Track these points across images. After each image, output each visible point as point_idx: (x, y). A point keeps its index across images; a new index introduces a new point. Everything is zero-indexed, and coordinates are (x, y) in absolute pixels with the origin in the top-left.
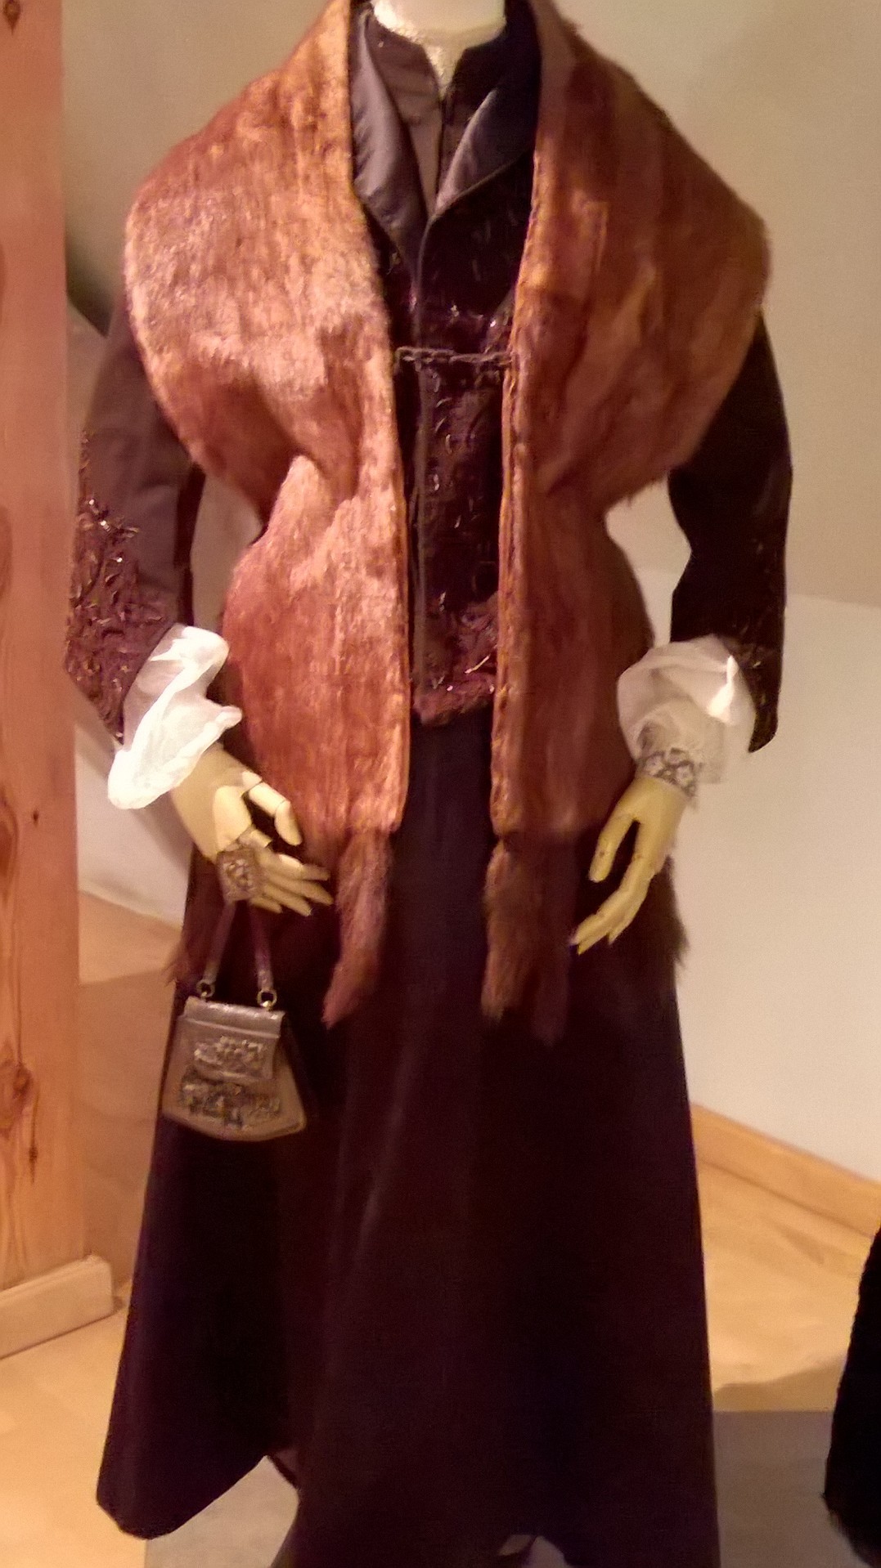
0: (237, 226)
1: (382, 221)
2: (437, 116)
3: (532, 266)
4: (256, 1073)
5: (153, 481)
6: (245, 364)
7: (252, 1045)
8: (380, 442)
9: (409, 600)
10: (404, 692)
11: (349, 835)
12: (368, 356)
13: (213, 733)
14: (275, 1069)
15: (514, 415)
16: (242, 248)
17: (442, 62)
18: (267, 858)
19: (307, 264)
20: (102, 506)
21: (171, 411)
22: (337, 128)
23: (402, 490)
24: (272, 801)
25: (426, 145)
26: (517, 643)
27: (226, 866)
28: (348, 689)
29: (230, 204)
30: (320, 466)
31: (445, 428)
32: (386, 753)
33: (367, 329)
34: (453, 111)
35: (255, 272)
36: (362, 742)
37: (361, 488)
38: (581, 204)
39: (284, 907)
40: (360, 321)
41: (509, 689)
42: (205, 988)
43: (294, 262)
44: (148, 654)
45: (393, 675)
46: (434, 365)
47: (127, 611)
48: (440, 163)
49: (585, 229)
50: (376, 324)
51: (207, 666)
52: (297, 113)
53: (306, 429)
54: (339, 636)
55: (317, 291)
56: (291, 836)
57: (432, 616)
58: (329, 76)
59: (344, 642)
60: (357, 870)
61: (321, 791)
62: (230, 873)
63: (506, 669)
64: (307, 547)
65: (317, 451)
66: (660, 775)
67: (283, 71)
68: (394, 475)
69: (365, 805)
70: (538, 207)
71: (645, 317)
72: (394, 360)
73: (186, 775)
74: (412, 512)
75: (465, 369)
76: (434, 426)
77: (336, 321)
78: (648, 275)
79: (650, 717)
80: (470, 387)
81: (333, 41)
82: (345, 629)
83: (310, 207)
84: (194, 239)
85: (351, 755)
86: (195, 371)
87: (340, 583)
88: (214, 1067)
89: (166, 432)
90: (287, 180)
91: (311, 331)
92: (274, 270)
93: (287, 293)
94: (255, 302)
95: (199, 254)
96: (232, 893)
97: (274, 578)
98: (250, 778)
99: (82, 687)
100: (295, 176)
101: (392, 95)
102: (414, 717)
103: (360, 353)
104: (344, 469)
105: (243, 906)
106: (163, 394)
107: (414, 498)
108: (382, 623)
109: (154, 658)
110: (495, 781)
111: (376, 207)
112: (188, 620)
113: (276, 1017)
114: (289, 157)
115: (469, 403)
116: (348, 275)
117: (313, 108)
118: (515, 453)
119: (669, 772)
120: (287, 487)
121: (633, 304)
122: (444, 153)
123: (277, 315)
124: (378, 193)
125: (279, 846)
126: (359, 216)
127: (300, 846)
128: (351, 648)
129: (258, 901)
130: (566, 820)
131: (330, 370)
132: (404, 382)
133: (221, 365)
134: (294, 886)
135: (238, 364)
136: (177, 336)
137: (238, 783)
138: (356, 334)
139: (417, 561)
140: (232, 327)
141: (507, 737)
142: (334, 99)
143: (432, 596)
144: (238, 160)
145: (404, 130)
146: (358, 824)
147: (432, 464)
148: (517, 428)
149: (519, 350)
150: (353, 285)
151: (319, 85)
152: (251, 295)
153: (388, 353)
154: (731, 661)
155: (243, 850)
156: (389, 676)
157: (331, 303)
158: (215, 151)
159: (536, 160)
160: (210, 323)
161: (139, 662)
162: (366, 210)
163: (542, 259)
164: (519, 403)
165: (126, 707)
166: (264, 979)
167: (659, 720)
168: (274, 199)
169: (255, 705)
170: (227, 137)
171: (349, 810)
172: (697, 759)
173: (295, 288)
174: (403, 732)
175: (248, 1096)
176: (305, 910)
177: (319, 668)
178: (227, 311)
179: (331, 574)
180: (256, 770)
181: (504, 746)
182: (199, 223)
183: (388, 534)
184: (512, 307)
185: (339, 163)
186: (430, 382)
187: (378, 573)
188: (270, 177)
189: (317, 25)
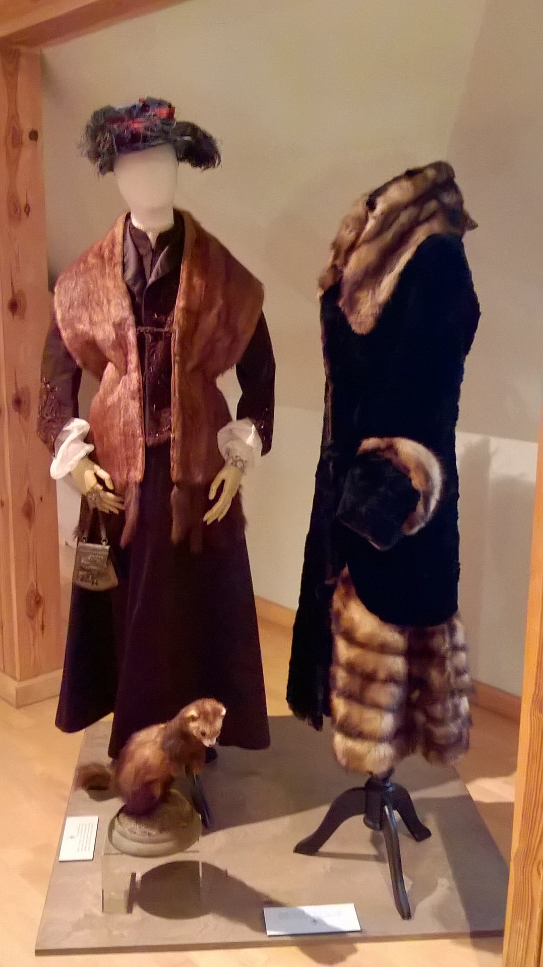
0: (88, 289)
1: (132, 288)
2: (151, 254)
3: (179, 300)
4: (102, 566)
5: (64, 372)
6: (91, 333)
7: (100, 557)
8: (133, 358)
9: (143, 408)
10: (143, 437)
11: (127, 483)
12: (129, 330)
13: (83, 453)
14: (108, 565)
15: (175, 347)
16: (90, 297)
17: (152, 237)
18: (102, 494)
19: (109, 302)
20: (48, 380)
21: (70, 349)
22: (118, 259)
23: (140, 373)
24: (103, 474)
25: (147, 263)
26: (177, 420)
27: (89, 497)
28: (125, 436)
29: (86, 282)
30: (115, 365)
31: (154, 352)
32: (138, 457)
33: (128, 322)
34: (155, 253)
35: (94, 304)
36: (130, 453)
37: (128, 373)
38: (197, 281)
39: (110, 511)
40: (126, 319)
41: (175, 435)
42: (84, 538)
43: (105, 302)
44: (62, 428)
45: (139, 432)
46: (149, 332)
47: (56, 414)
48: (151, 268)
49: (198, 290)
50: (131, 320)
51: (81, 432)
52: (106, 254)
53: (110, 354)
54: (122, 420)
55: (112, 310)
56: (109, 485)
57: (151, 412)
58: (117, 241)
59: (124, 422)
60: (130, 496)
61: (119, 471)
62: (91, 499)
63: (174, 429)
64: (112, 391)
65: (113, 360)
66: (232, 464)
67: (104, 240)
68: (138, 367)
69: (132, 474)
70: (182, 282)
71: (219, 316)
72: (137, 331)
73: (75, 466)
74: (144, 380)
75: (160, 334)
76: (150, 352)
77: (118, 320)
78: (220, 302)
79: (229, 445)
80: (161, 339)
81: (119, 230)
82: (124, 417)
83: (110, 284)
84: (75, 295)
85: (127, 459)
86: (76, 335)
87: (122, 403)
88: (88, 565)
89: (68, 355)
90: (103, 276)
91: (111, 323)
92: (99, 304)
93: (103, 311)
94: (94, 314)
95: (77, 299)
96: (92, 506)
97: (103, 401)
98: (96, 467)
99: (42, 439)
100: (105, 273)
101: (136, 247)
102: (146, 444)
103: (126, 329)
104: (123, 367)
105: (96, 510)
106: (66, 343)
107: (145, 374)
108: (136, 416)
109: (65, 429)
110: (172, 464)
111: (130, 283)
112: (76, 415)
113: (108, 547)
114: (103, 267)
115: (161, 344)
116: (122, 304)
117: (112, 252)
118: (175, 360)
119: (235, 464)
120: (106, 372)
121: (215, 311)
122: (152, 265)
123: (100, 318)
124: (129, 280)
125: (106, 489)
126: (124, 286)
127: (114, 490)
128: (126, 424)
129: (100, 508)
130: (199, 478)
131: (117, 335)
132: (140, 338)
133: (84, 334)
134: (113, 503)
135: (88, 333)
136: (71, 324)
137: (92, 469)
138: (124, 324)
139: (146, 394)
140: (87, 321)
141: (175, 450)
142: (118, 250)
143: (151, 405)
144: (88, 270)
145: (140, 259)
146: (130, 481)
147: (149, 364)
148: (176, 352)
149: (176, 328)
150: (123, 308)
151: (113, 245)
152: (93, 312)
153: (135, 329)
154: (253, 426)
155: (94, 491)
156: (138, 432)
157: (117, 313)
158: (82, 266)
159: (182, 267)
160: (80, 320)
161: (60, 430)
162: (126, 284)
163: (183, 299)
164: (176, 344)
165: (55, 445)
166: (103, 535)
167: (231, 447)
168: (99, 282)
169: (98, 444)
170: (85, 261)
171: (127, 476)
172: (244, 459)
173: (105, 309)
174: (143, 449)
175: (100, 574)
176: (116, 512)
177: (116, 430)
178: (86, 317)
179: (119, 399)
180: (98, 464)
181: (174, 454)
182: (77, 288)
183: (136, 387)
184: (174, 314)
185: (119, 270)
186: (149, 338)
187: (134, 399)
188: (98, 275)
189: (114, 225)
